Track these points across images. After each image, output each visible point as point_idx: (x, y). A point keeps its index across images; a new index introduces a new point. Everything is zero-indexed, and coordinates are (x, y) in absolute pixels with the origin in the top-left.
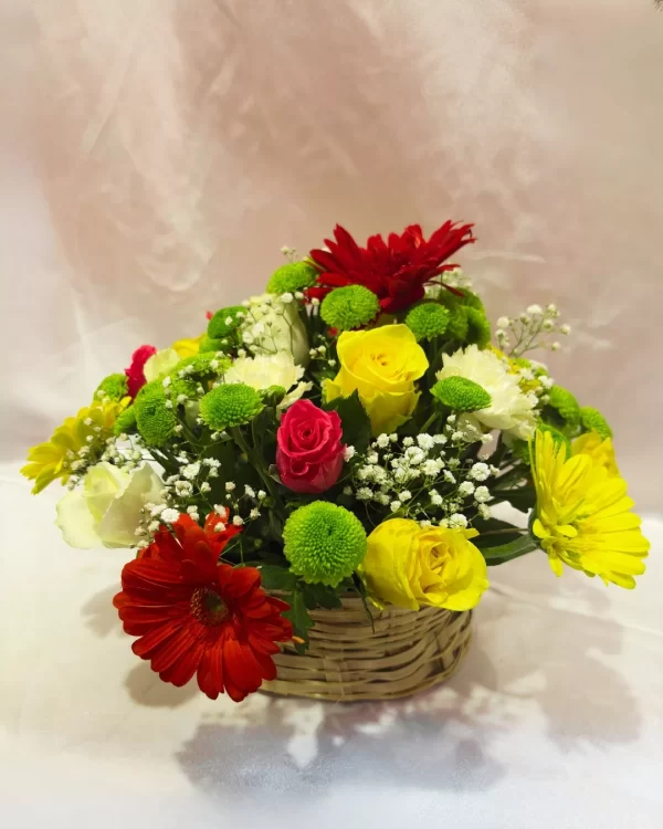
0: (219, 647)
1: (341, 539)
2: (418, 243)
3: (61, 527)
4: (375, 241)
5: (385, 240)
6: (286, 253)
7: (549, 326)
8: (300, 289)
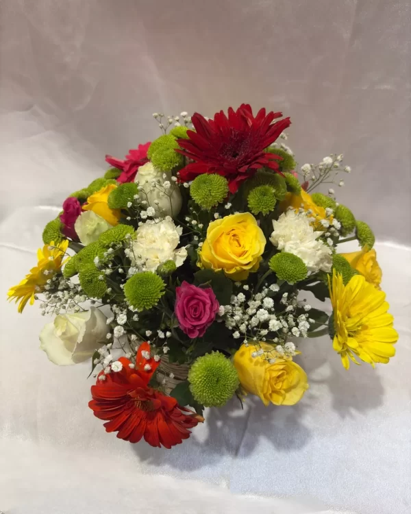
0: (155, 424)
1: (224, 385)
2: (250, 123)
3: (45, 351)
4: (219, 116)
5: (226, 114)
6: (156, 117)
7: (337, 167)
8: (174, 174)
